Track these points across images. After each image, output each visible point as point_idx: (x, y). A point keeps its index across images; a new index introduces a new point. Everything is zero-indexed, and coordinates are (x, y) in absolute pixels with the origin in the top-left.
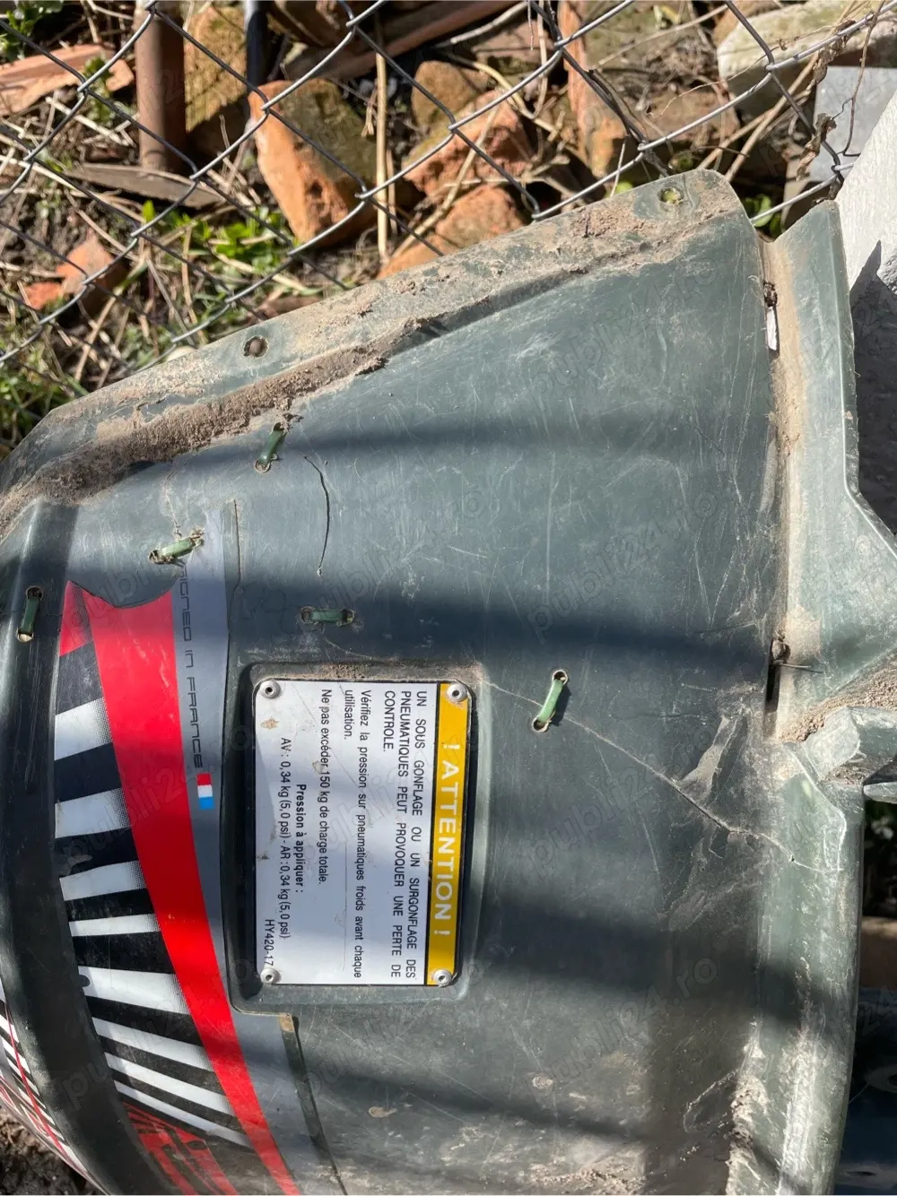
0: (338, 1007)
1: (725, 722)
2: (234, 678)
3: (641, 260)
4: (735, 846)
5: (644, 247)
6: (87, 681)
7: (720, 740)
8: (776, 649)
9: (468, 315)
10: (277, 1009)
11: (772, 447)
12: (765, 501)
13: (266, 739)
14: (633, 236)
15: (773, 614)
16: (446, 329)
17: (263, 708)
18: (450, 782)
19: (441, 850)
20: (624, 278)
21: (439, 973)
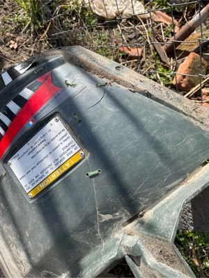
0: (13, 180)
1: (118, 214)
2: (54, 111)
3: (199, 124)
4: (96, 237)
5: (202, 123)
6: (36, 88)
7: (114, 216)
8: (141, 213)
9: (157, 100)
10: (5, 169)
11: (181, 179)
12: (169, 187)
13: (48, 126)
14: (202, 119)
15: (147, 207)
16: (151, 98)
17: (53, 121)
18: (65, 167)
19: (52, 176)
20: (192, 123)
21: (31, 195)
